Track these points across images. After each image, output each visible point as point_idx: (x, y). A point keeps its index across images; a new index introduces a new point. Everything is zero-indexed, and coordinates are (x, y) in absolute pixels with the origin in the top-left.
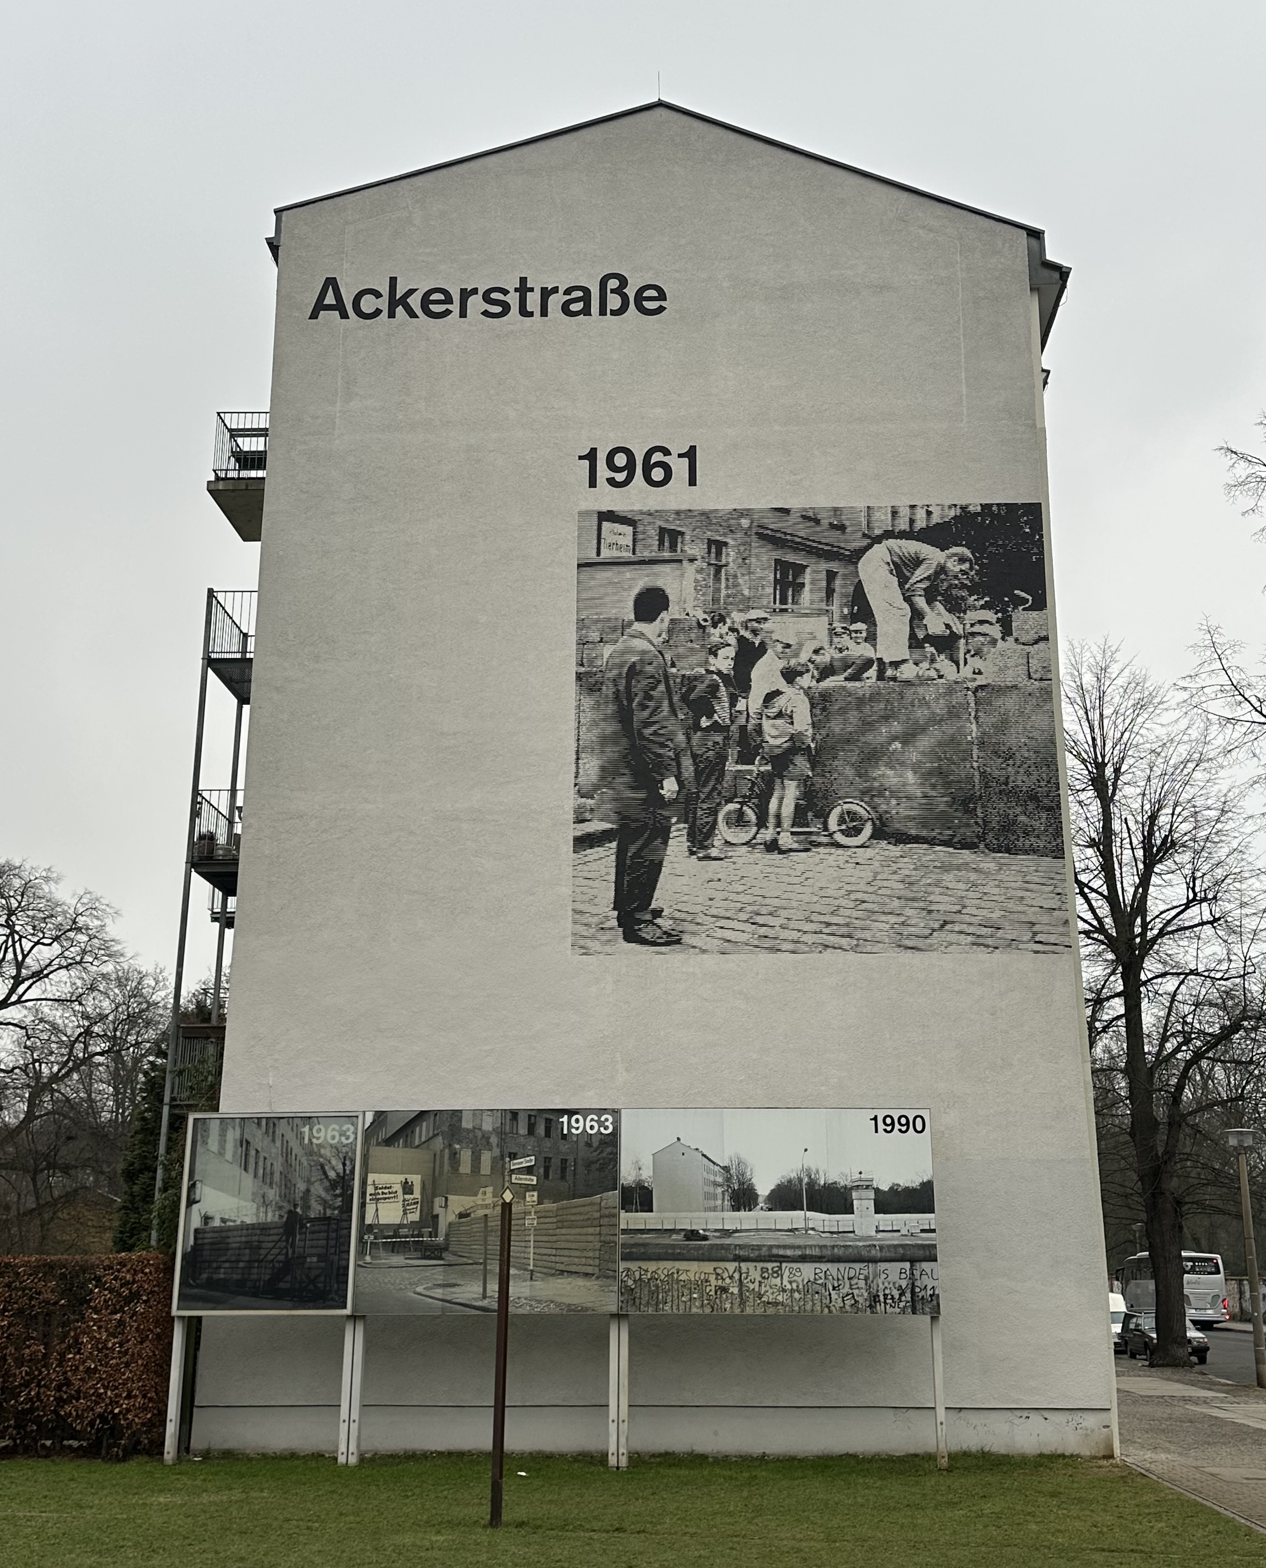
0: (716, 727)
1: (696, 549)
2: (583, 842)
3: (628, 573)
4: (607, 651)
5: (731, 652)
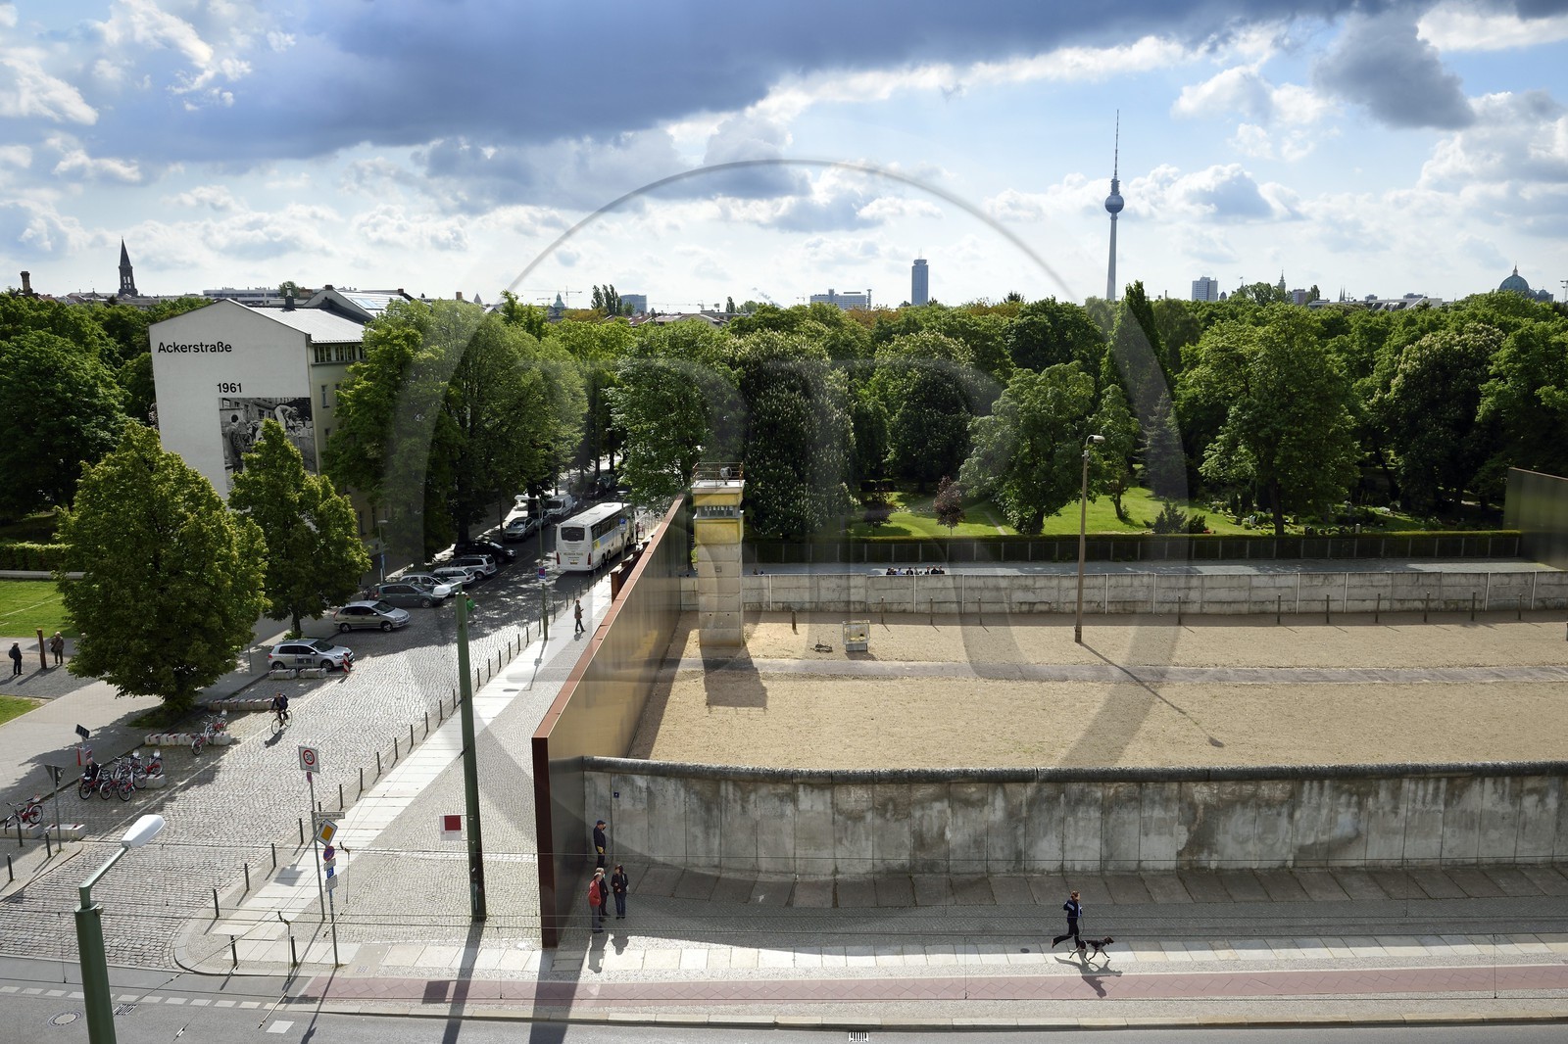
4: (227, 428)
5: (251, 429)
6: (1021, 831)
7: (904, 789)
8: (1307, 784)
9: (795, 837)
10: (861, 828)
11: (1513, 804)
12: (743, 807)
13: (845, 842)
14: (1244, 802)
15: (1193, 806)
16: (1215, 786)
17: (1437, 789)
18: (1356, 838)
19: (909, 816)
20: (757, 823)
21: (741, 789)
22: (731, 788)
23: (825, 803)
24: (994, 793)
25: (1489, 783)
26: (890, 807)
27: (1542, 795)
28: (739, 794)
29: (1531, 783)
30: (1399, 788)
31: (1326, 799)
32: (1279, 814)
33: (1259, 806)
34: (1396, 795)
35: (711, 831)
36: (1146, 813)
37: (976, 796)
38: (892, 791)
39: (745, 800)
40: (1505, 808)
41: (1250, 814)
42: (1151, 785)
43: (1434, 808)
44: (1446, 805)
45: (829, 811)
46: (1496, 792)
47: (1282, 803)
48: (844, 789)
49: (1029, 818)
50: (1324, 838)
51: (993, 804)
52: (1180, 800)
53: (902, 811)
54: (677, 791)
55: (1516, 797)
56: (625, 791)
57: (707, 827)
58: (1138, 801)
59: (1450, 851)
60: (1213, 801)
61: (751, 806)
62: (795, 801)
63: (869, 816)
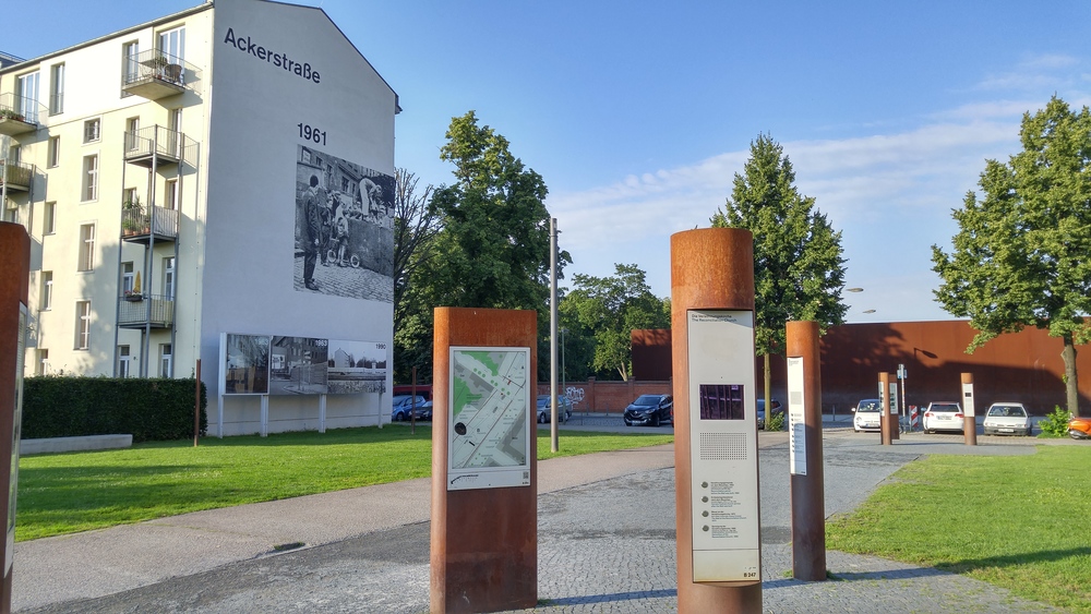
0: (327, 225)
1: (325, 167)
2: (297, 255)
3: (309, 169)
4: (304, 194)
5: (331, 202)
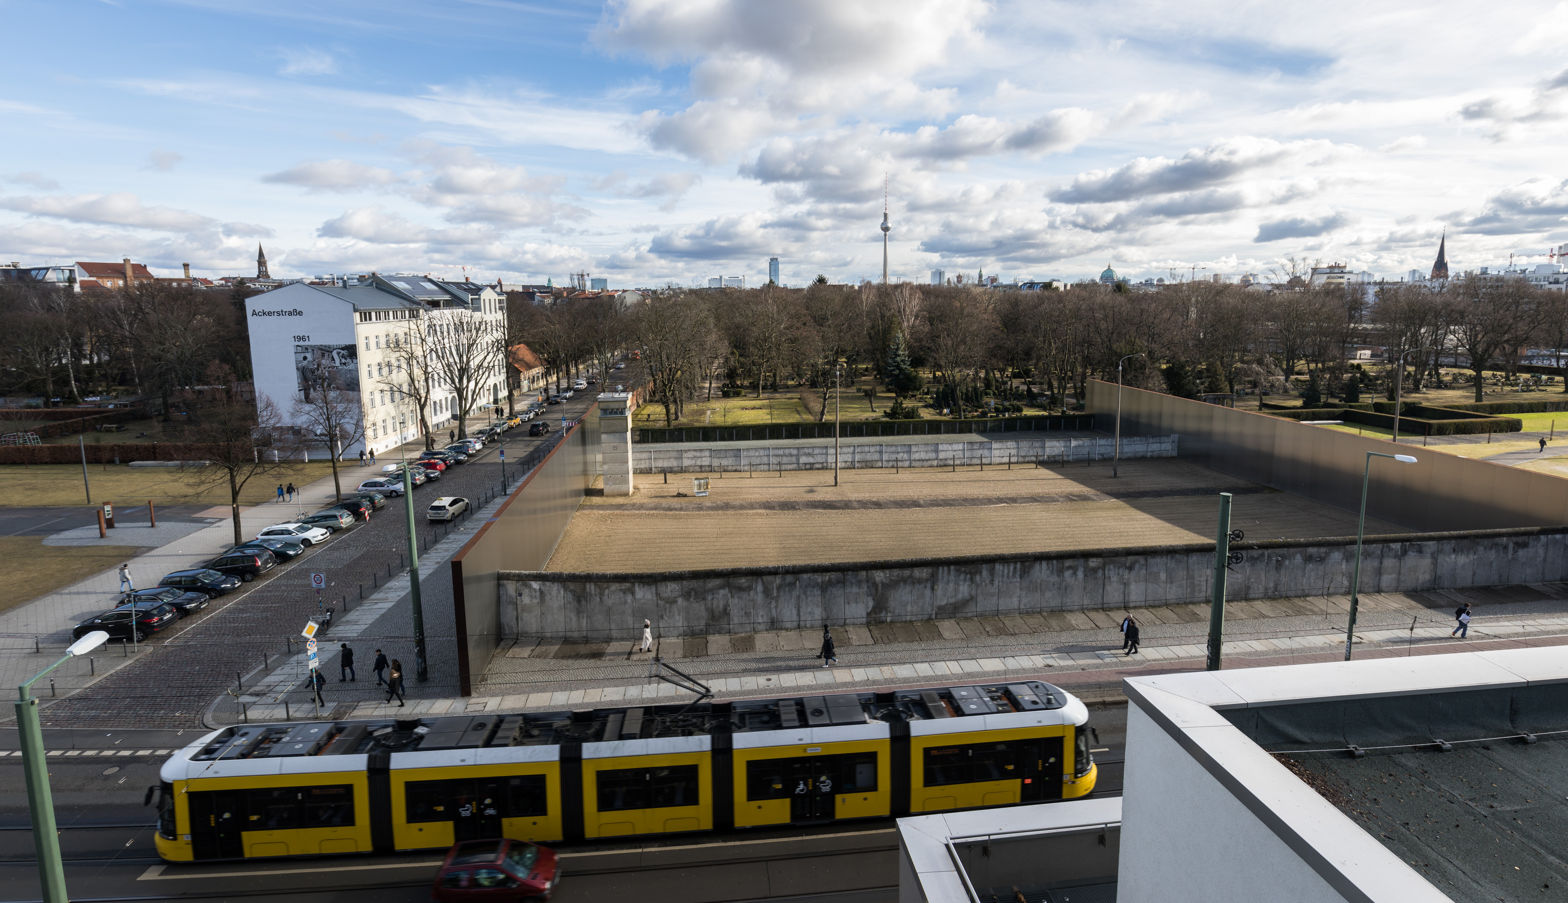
0: (315, 375)
1: (311, 350)
2: (299, 391)
3: (301, 354)
4: (300, 365)
6: (773, 604)
7: (701, 582)
8: (941, 568)
9: (634, 616)
10: (675, 608)
11: (1058, 576)
12: (601, 599)
13: (665, 617)
14: (905, 581)
15: (875, 584)
16: (888, 572)
17: (1015, 568)
18: (972, 599)
19: (704, 599)
20: (610, 608)
21: (599, 587)
22: (593, 587)
23: (652, 594)
24: (756, 582)
25: (1044, 564)
26: (693, 594)
27: (1075, 570)
28: (598, 591)
29: (1068, 563)
30: (993, 569)
31: (952, 577)
32: (925, 587)
33: (914, 583)
34: (992, 572)
35: (581, 615)
36: (848, 590)
37: (745, 585)
38: (694, 584)
39: (602, 594)
40: (1054, 579)
41: (908, 588)
42: (850, 573)
43: (1014, 580)
44: (1021, 578)
45: (655, 598)
46: (1048, 569)
47: (927, 580)
48: (663, 584)
49: (778, 597)
50: (952, 601)
51: (756, 589)
52: (867, 581)
53: (700, 595)
54: (559, 590)
55: (1060, 572)
56: (526, 592)
57: (579, 612)
58: (842, 583)
59: (1025, 605)
60: (887, 581)
61: (605, 598)
62: (633, 593)
63: (680, 600)
